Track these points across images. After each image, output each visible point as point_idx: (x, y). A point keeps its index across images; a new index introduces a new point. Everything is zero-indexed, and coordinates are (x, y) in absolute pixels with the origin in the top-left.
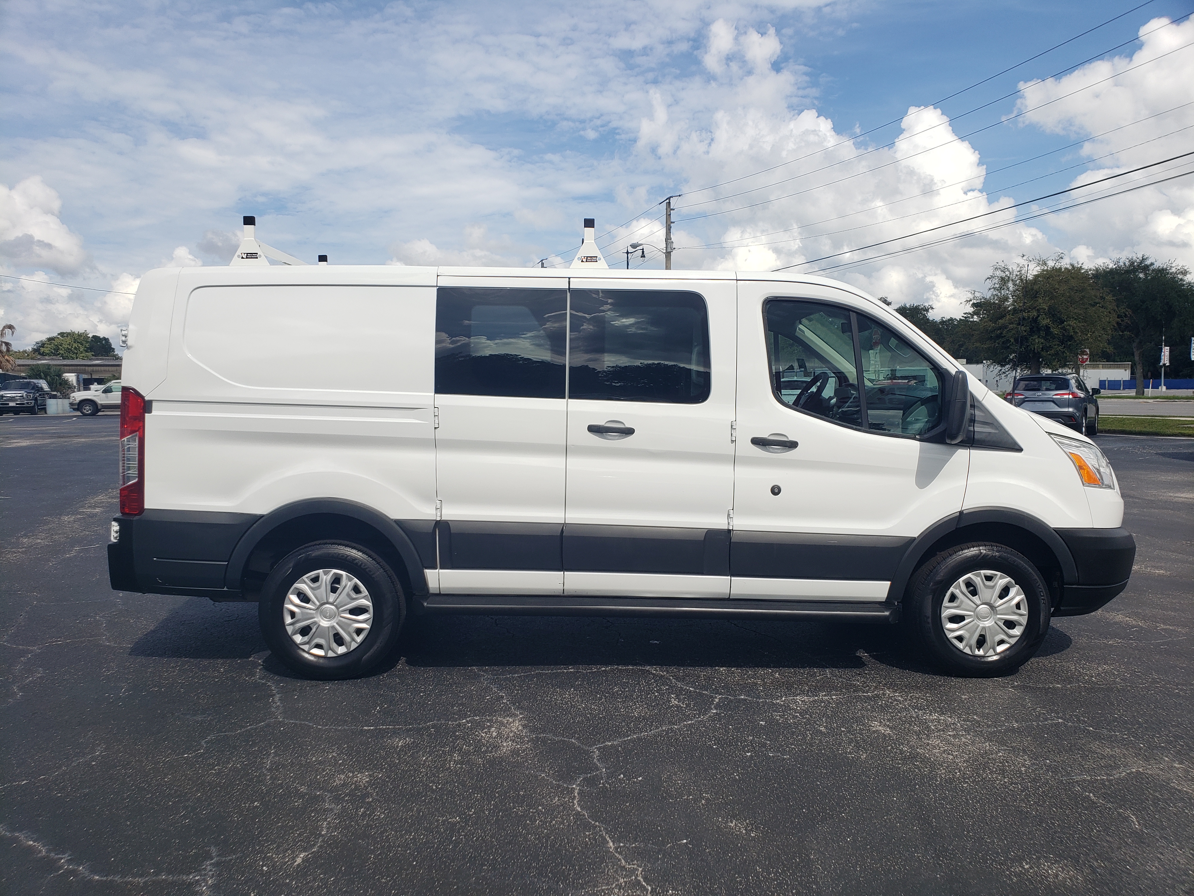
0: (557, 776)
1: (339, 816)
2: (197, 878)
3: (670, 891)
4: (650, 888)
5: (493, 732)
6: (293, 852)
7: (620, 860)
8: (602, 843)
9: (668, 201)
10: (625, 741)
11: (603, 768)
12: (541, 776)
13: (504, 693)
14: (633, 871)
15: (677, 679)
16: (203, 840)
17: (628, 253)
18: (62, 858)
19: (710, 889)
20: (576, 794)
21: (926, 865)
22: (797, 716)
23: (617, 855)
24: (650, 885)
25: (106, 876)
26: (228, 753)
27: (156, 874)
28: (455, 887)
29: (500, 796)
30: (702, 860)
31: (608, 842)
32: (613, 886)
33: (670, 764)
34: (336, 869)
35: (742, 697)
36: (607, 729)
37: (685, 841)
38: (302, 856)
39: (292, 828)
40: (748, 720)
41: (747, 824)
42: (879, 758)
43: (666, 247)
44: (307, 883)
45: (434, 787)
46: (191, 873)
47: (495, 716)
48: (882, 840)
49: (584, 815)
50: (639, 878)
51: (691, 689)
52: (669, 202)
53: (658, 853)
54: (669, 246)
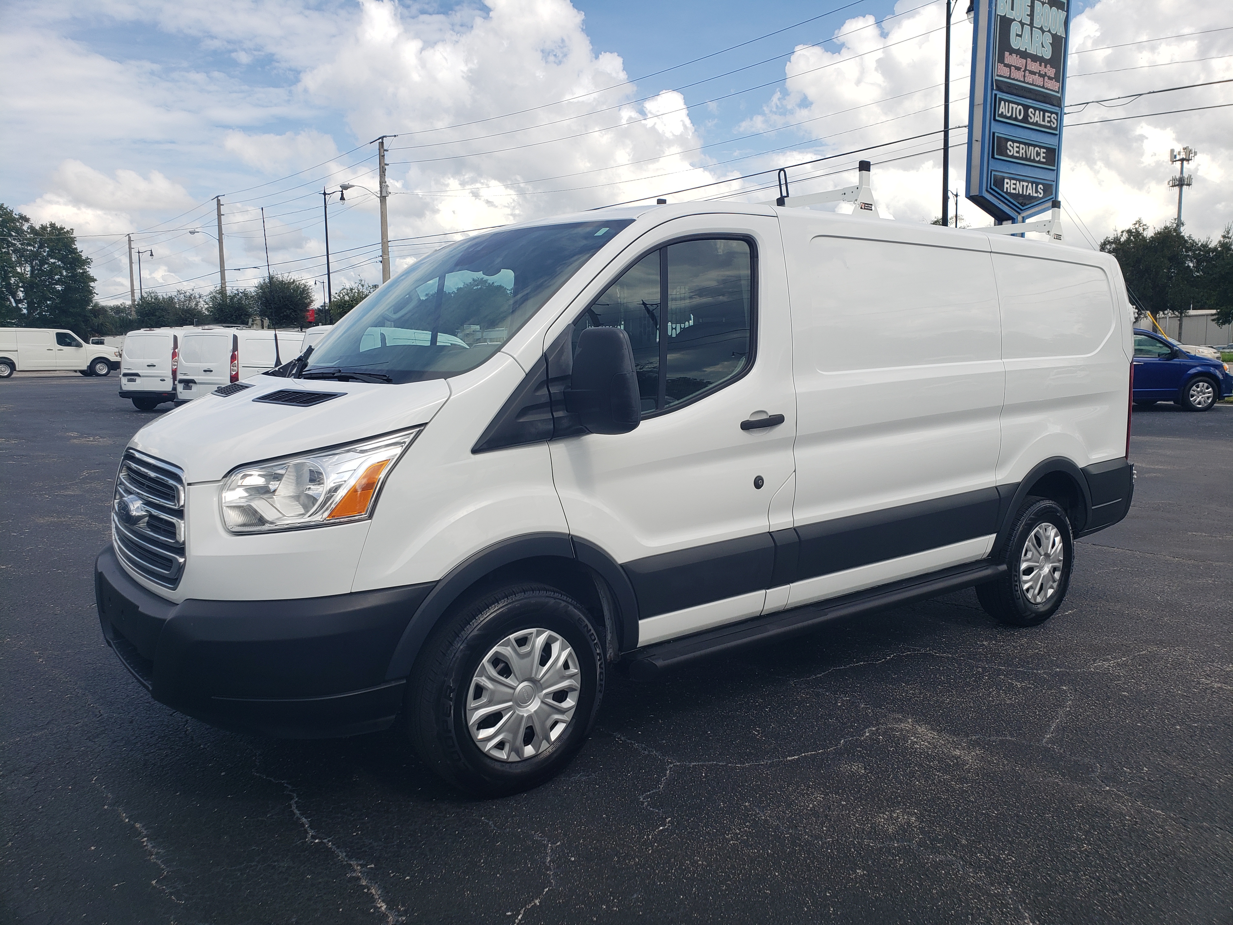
43: (381, 191)
52: (382, 143)
54: (384, 190)
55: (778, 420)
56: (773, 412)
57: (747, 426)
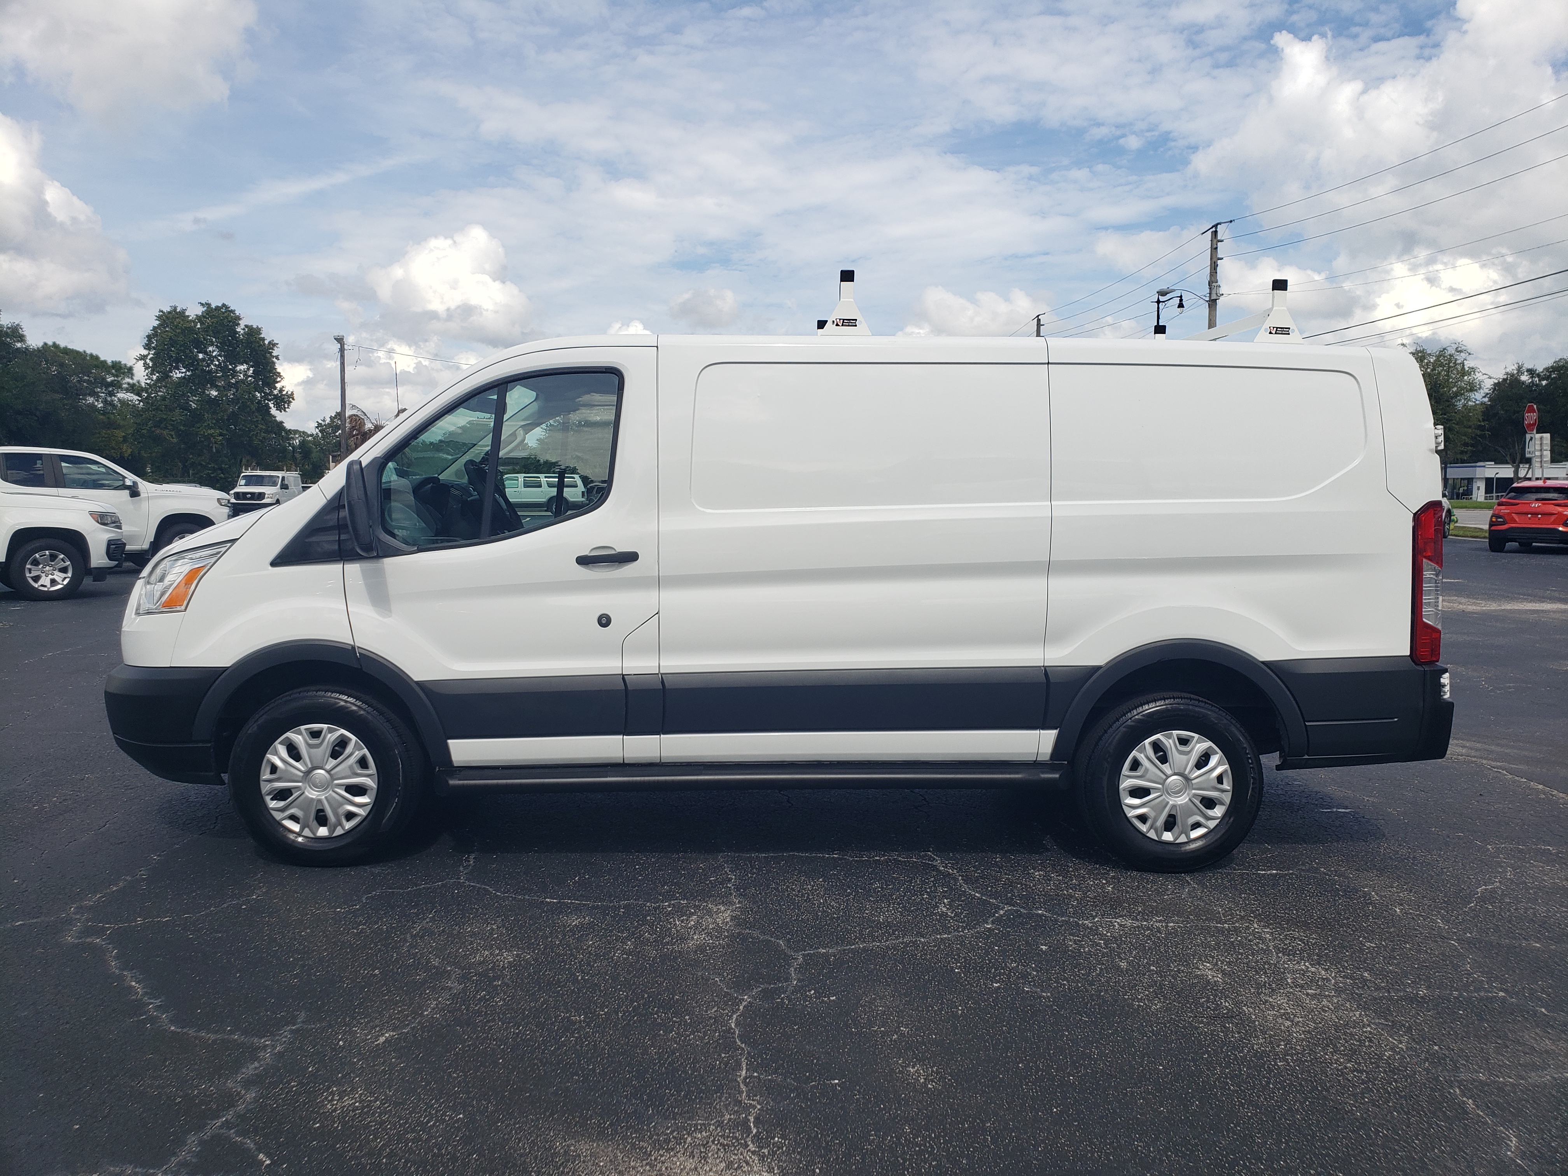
0: (733, 982)
1: (454, 997)
2: (267, 1043)
3: (776, 1139)
4: (755, 1131)
5: (692, 920)
6: (381, 1030)
7: (741, 1092)
8: (733, 1070)
9: (1214, 229)
10: (845, 950)
11: (795, 980)
12: (714, 979)
13: (735, 875)
14: (747, 1109)
15: (967, 880)
16: (299, 1003)
17: (1158, 302)
18: (152, 1003)
19: (827, 1143)
20: (741, 1008)
21: (1141, 1158)
22: (1099, 944)
23: (742, 1086)
24: (758, 1128)
25: (182, 1028)
26: (383, 912)
27: (231, 1032)
28: (528, 1094)
29: (649, 997)
30: (841, 1108)
31: (741, 1069)
32: (713, 1122)
33: (884, 986)
34: (413, 1054)
35: (1040, 912)
36: (832, 933)
37: (837, 1081)
38: (387, 1035)
39: (397, 1002)
40: (1027, 942)
41: (932, 1071)
42: (1177, 1012)
43: (1210, 294)
44: (374, 1065)
45: (580, 978)
46: (264, 1037)
47: (706, 902)
48: (1102, 1117)
49: (734, 1033)
50: (750, 1117)
51: (977, 895)
52: (1216, 232)
53: (792, 1091)
54: (1214, 292)
55: (631, 557)
56: (622, 547)
57: (583, 561)
